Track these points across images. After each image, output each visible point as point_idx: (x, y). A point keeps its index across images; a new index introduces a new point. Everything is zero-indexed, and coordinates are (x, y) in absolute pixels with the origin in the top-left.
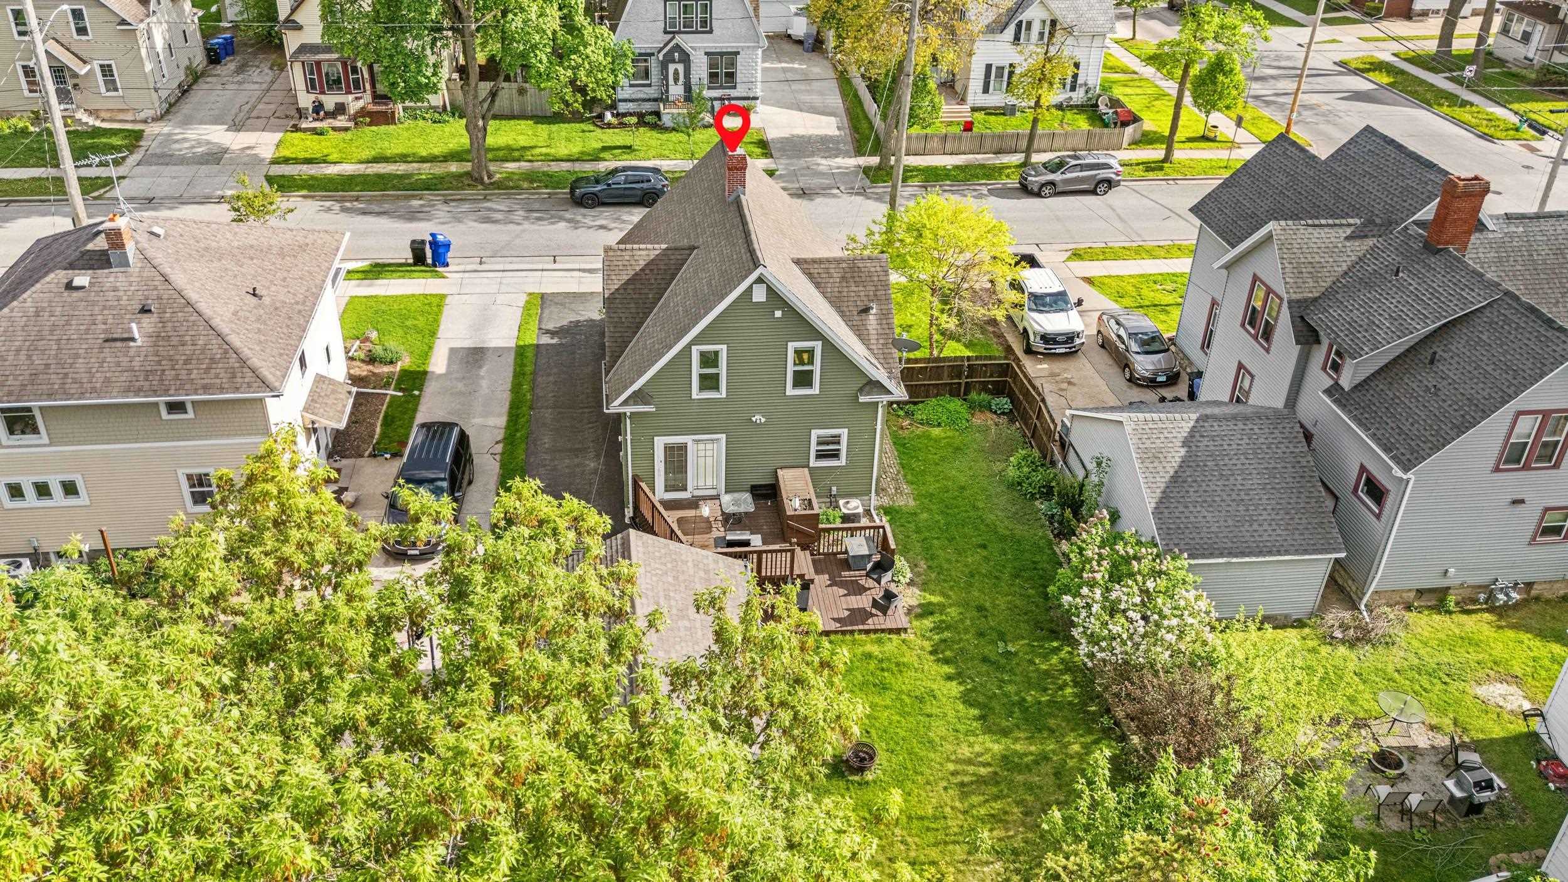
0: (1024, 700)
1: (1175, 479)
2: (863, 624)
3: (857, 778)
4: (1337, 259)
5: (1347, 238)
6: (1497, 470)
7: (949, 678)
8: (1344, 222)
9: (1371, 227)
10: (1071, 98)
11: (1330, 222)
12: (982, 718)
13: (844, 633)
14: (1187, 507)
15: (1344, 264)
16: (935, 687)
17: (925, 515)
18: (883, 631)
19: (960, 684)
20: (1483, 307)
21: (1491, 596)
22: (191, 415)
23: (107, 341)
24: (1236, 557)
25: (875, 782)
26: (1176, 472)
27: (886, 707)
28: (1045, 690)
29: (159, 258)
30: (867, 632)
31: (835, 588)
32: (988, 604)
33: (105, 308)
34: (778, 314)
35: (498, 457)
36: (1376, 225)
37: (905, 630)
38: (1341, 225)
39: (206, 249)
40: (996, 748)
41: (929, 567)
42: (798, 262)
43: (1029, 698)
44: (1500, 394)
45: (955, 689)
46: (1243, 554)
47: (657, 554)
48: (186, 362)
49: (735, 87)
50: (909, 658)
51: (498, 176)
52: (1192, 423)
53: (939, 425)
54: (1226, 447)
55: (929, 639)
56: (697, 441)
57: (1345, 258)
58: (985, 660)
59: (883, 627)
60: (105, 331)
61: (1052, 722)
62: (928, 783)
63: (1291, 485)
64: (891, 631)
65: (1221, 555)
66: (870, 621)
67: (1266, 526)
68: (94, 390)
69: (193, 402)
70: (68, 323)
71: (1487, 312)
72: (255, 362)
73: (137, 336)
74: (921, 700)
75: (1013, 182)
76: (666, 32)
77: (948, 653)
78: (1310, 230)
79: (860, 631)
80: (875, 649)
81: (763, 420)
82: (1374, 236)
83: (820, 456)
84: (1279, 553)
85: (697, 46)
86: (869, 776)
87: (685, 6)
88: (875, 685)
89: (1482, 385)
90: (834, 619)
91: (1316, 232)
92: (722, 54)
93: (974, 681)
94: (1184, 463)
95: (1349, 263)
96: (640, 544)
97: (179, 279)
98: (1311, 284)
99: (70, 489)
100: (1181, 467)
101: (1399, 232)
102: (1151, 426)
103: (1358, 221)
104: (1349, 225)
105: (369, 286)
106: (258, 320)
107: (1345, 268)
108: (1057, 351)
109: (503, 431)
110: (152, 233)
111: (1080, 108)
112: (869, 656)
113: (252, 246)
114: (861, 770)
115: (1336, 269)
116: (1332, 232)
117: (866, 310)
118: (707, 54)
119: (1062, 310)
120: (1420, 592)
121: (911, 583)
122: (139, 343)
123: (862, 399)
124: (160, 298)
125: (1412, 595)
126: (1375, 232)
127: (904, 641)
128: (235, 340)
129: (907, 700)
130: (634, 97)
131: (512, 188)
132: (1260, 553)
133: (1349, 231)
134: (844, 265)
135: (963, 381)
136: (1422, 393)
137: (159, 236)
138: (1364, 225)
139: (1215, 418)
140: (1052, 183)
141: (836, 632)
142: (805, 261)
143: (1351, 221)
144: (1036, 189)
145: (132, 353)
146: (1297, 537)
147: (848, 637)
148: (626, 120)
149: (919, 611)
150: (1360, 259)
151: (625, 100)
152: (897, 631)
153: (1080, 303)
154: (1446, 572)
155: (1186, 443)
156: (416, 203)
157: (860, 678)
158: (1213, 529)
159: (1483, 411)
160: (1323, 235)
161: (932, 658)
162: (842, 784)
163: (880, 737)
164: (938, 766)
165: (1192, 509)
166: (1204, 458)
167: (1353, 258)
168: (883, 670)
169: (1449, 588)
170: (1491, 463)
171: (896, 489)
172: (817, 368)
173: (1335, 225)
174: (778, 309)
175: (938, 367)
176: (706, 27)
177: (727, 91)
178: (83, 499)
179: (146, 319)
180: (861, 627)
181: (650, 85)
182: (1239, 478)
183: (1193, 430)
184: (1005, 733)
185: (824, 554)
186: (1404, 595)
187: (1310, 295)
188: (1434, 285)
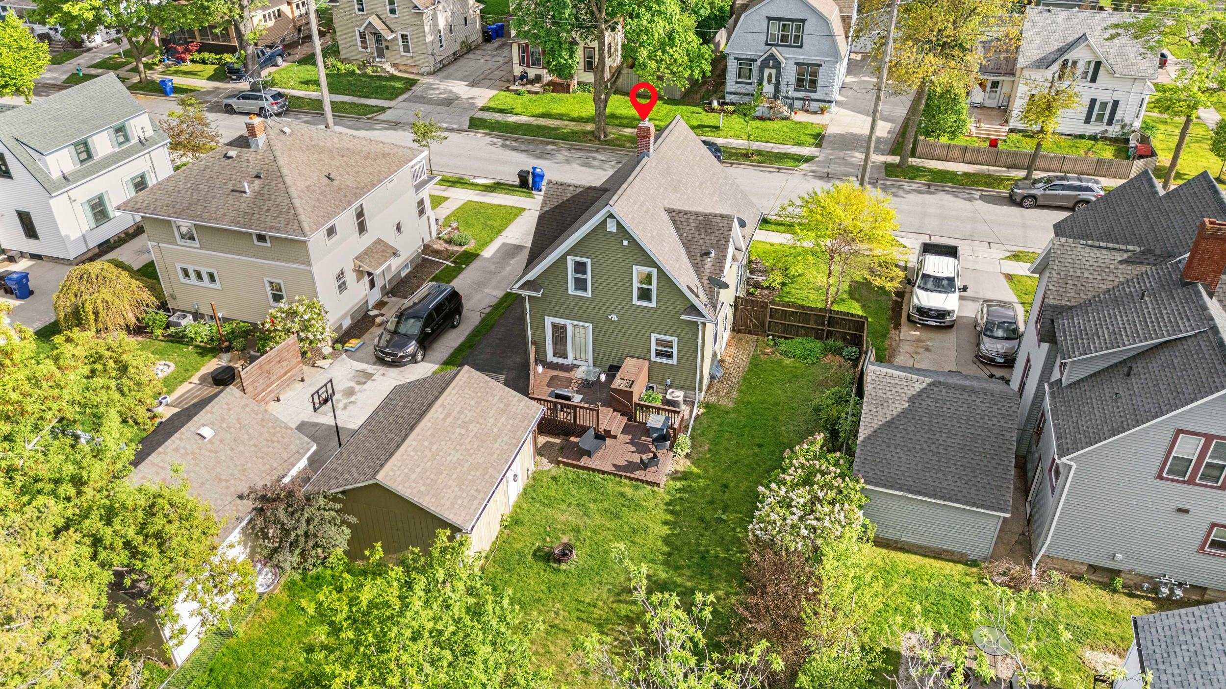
0: (707, 552)
1: (889, 424)
2: (632, 472)
3: (555, 565)
4: (1105, 277)
5: (1121, 262)
6: (1159, 477)
7: (666, 523)
8: (1124, 247)
9: (1149, 256)
10: (1106, 131)
11: (1110, 245)
12: (669, 554)
13: (615, 475)
14: (888, 447)
15: (1111, 283)
16: (652, 526)
17: (733, 415)
18: (642, 481)
19: (670, 529)
20: (1190, 336)
21: (1155, 589)
22: (269, 245)
23: (232, 191)
24: (912, 493)
25: (565, 571)
26: (893, 419)
27: (610, 529)
28: (729, 550)
29: (278, 146)
30: (631, 479)
31: (630, 446)
32: (732, 485)
33: (239, 171)
34: (625, 243)
35: (483, 315)
36: (1155, 255)
37: (658, 485)
38: (1120, 250)
39: (314, 146)
40: (663, 575)
41: (710, 450)
42: (668, 210)
43: (712, 552)
44: (1157, 409)
45: (666, 530)
46: (919, 493)
47: (475, 385)
48: (267, 211)
49: (815, 92)
50: (649, 503)
51: (612, 136)
52: (924, 385)
53: (794, 357)
54: (944, 409)
55: (673, 495)
56: (574, 326)
57: (1113, 278)
58: (701, 519)
59: (643, 478)
60: (234, 185)
61: (716, 572)
62: (600, 583)
63: (987, 451)
64: (648, 483)
65: (900, 489)
66: (637, 473)
67: (949, 477)
68: (216, 219)
69: (270, 237)
70: (218, 177)
71: (1189, 340)
72: (302, 217)
73: (247, 190)
74: (635, 531)
75: (1005, 192)
76: (767, 44)
77: (678, 508)
78: (1088, 249)
79: (626, 477)
80: (629, 491)
81: (616, 319)
82: (1148, 264)
83: (659, 354)
84: (950, 500)
85: (788, 58)
86: (563, 567)
87: (784, 25)
88: (612, 513)
89: (1149, 400)
90: (613, 465)
91: (1092, 252)
92: (808, 65)
93: (681, 529)
94: (904, 412)
95: (1116, 283)
96: (467, 376)
97: (281, 161)
98: (1072, 295)
99: (212, 277)
100: (898, 416)
101: (1172, 264)
102: (888, 380)
103: (1137, 249)
104: (1128, 251)
105: (484, 196)
106: (321, 194)
107: (1110, 286)
108: (928, 323)
109: (497, 300)
110: (282, 131)
111: (1113, 140)
112: (622, 494)
113: (348, 149)
114: (559, 561)
115: (1101, 285)
116: (1109, 254)
117: (707, 254)
118: (796, 63)
119: (945, 292)
120: (1093, 568)
121: (688, 456)
122: (248, 195)
123: (683, 317)
124: (268, 170)
125: (1085, 568)
126: (1151, 261)
127: (653, 492)
128: (297, 203)
129: (626, 527)
130: (738, 91)
131: (618, 146)
132: (934, 496)
133: (1125, 256)
134: (701, 218)
135: (826, 328)
136: (1108, 398)
137: (285, 133)
138: (1143, 253)
139: (946, 385)
140: (1034, 197)
141: (609, 473)
142: (674, 211)
143: (1130, 248)
144: (1018, 200)
145: (242, 201)
146: (972, 491)
147: (617, 479)
148: (726, 107)
149: (679, 475)
150: (1128, 281)
151: (731, 93)
152: (652, 484)
153: (965, 289)
154: (1114, 555)
155: (912, 399)
156: (551, 147)
157: (606, 506)
158: (902, 468)
159: (1138, 421)
160: (1099, 255)
161: (665, 507)
162: (544, 566)
163: (590, 545)
164: (615, 575)
165: (892, 448)
166: (922, 414)
167: (1122, 279)
168: (624, 506)
169: (1120, 571)
170: (1155, 471)
171: (727, 393)
172: (654, 287)
173: (1114, 249)
174: (626, 239)
175: (806, 314)
176: (798, 42)
177: (809, 94)
178: (217, 286)
179: (257, 183)
180: (628, 474)
181: (750, 84)
182: (945, 435)
183: (923, 390)
184: (677, 568)
185: (639, 422)
186: (1076, 566)
187: (1068, 303)
188: (1164, 312)
